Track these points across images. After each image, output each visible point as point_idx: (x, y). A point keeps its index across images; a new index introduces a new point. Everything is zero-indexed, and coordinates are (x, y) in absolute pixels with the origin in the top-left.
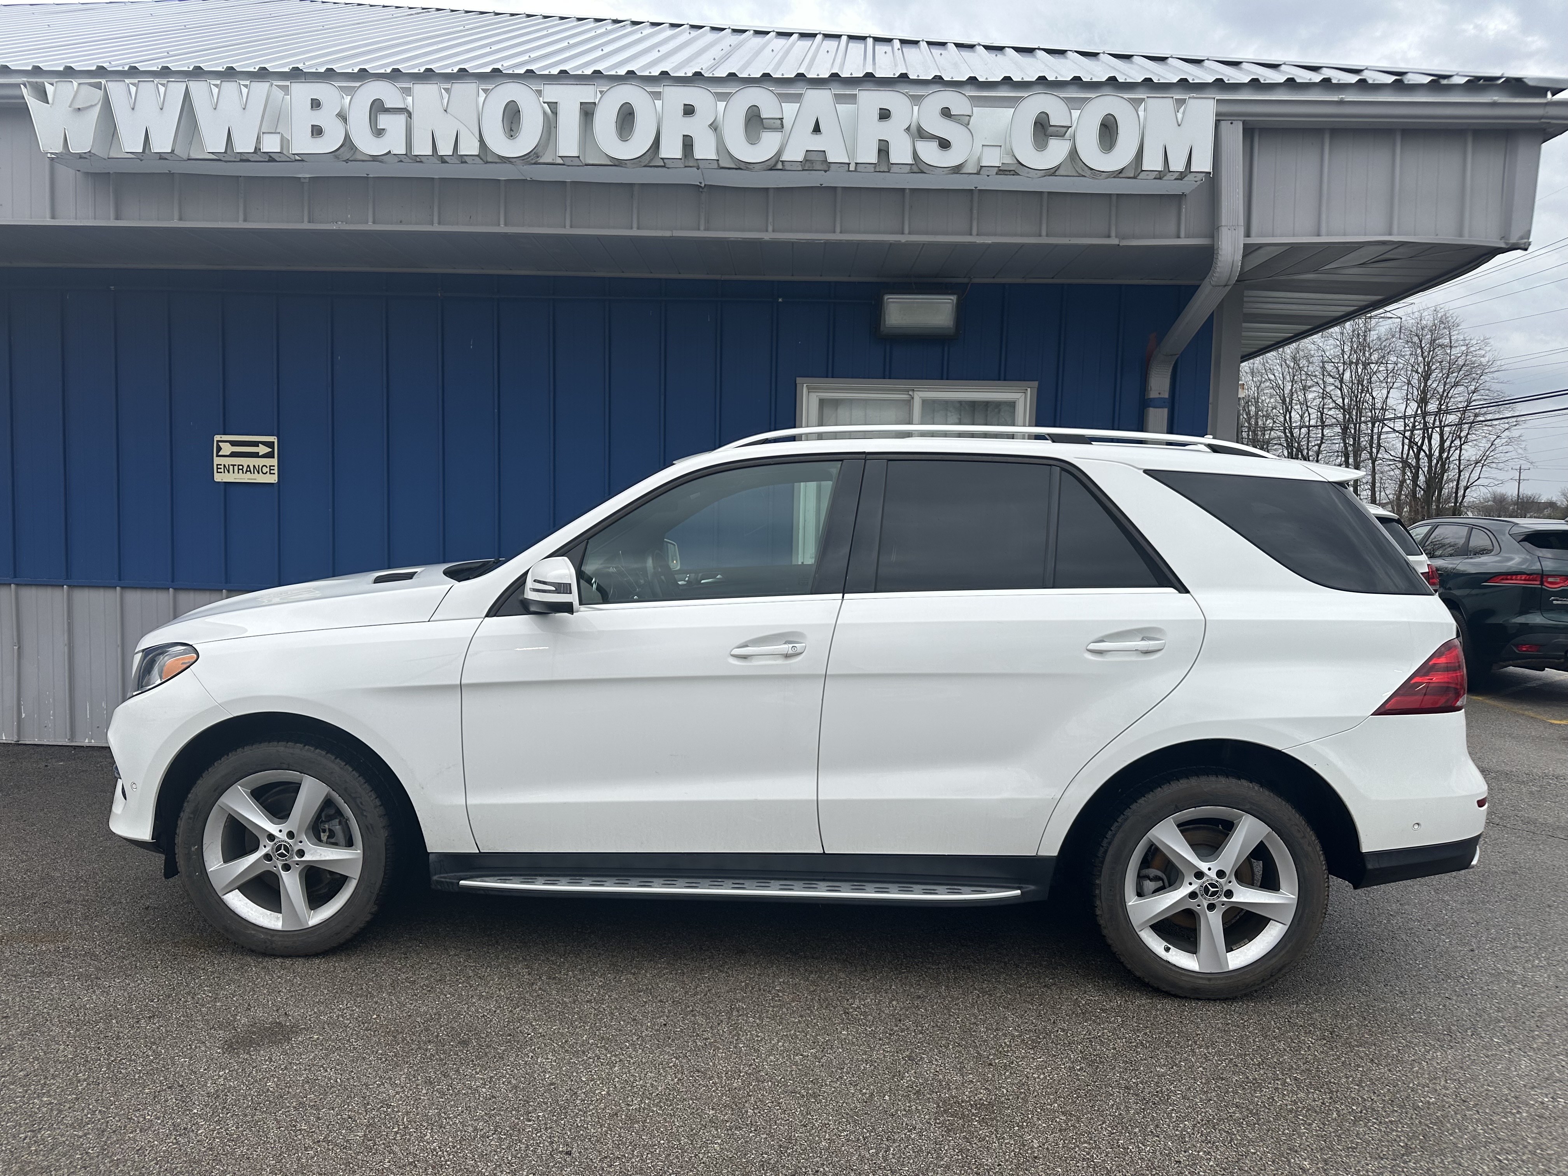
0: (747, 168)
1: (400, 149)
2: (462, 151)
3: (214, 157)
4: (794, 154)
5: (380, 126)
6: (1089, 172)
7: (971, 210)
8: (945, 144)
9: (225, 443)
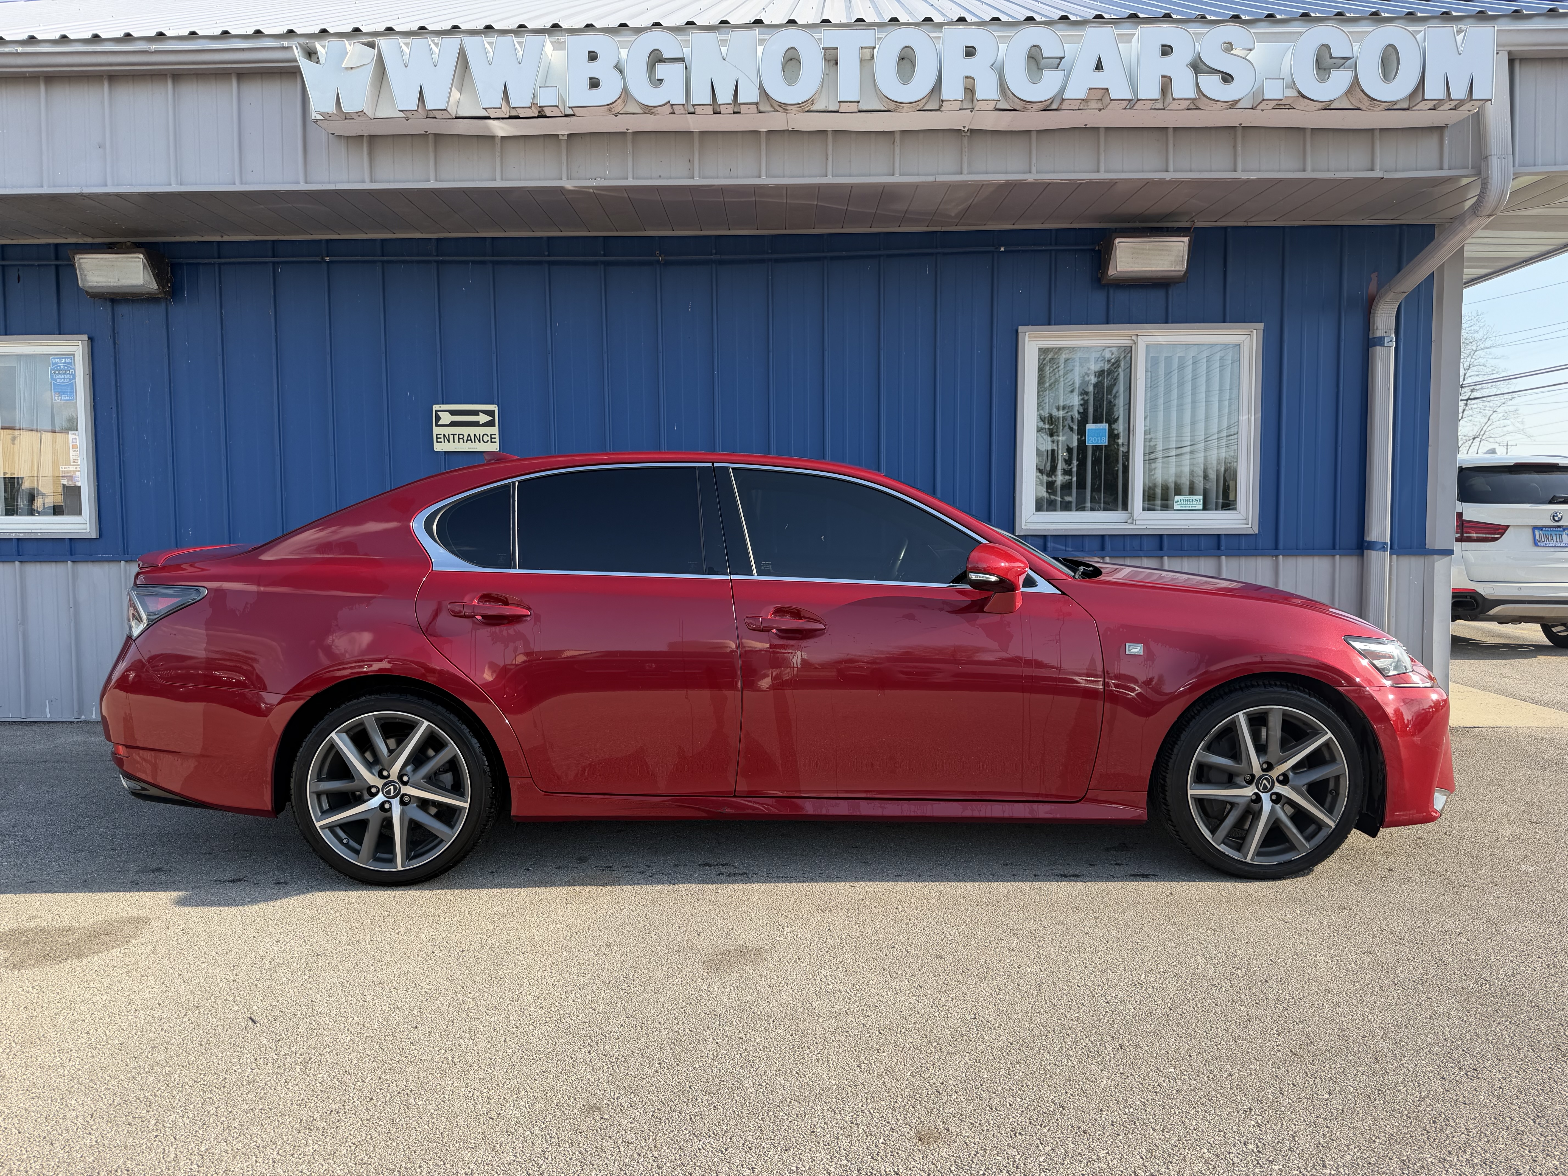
0: (1025, 108)
1: (678, 98)
2: (741, 99)
3: (482, 114)
4: (1077, 91)
5: (658, 77)
6: (1367, 102)
7: (1235, 147)
8: (1227, 78)
9: (444, 412)
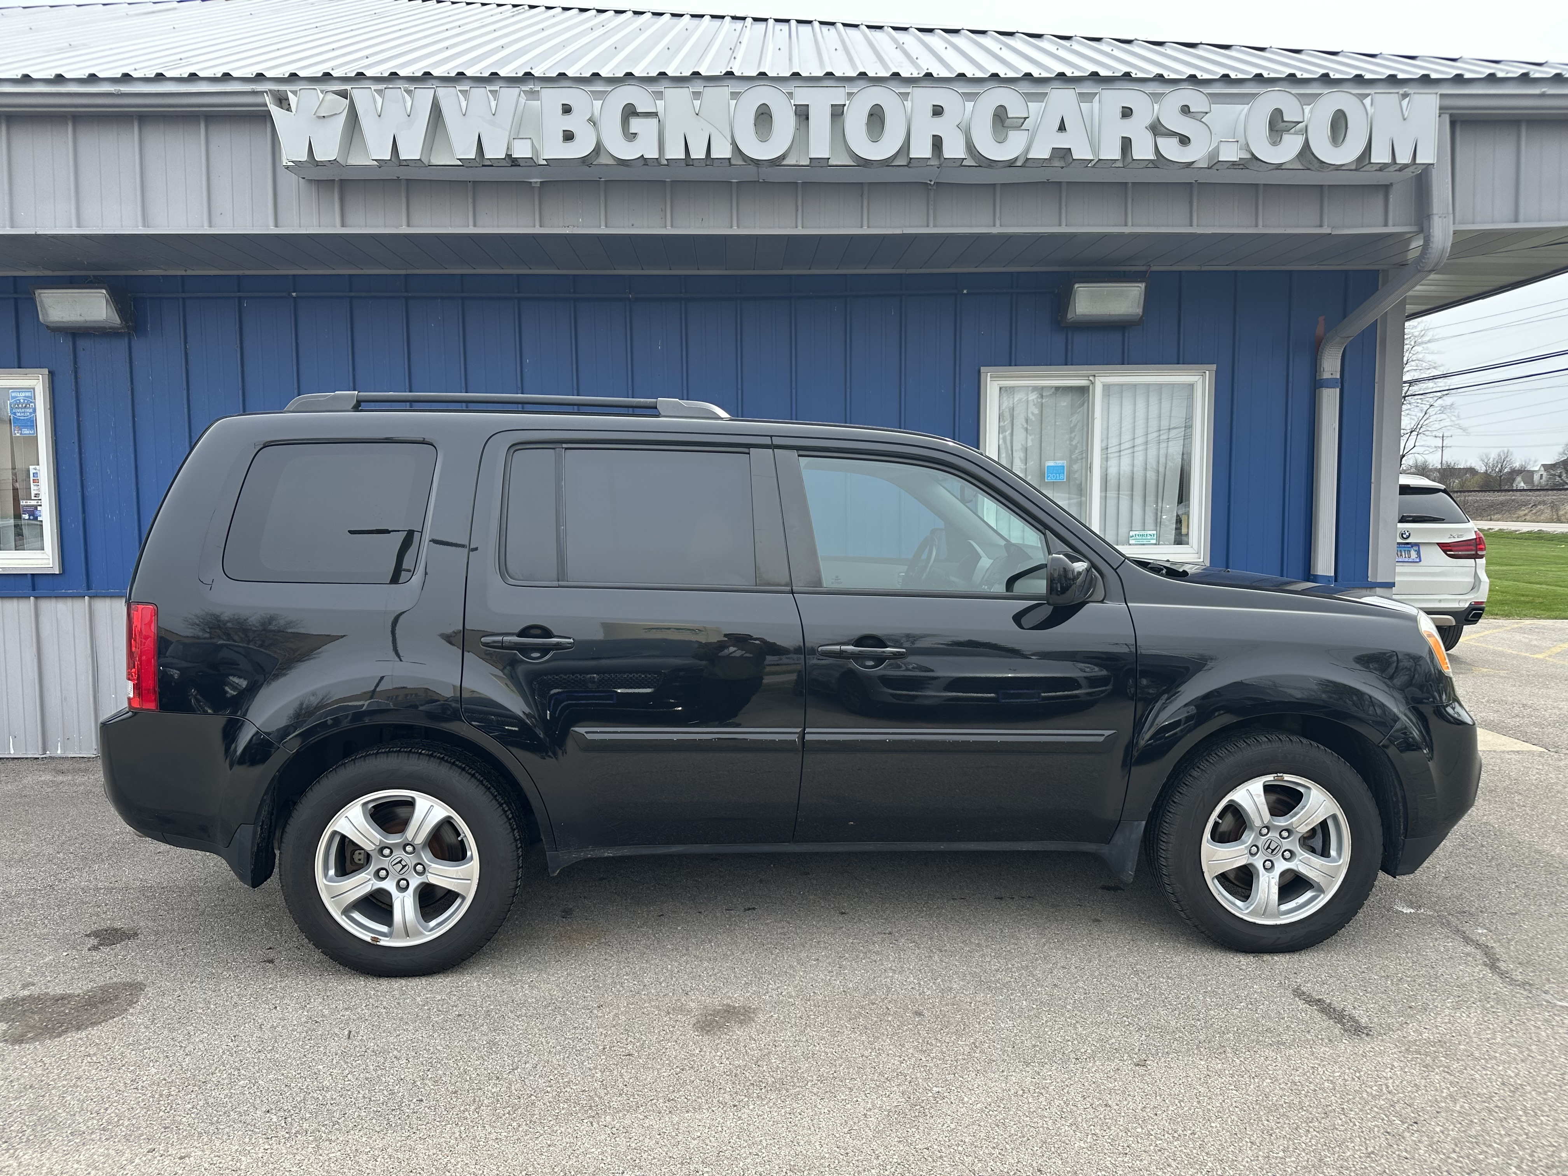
0: (990, 165)
1: (652, 153)
2: (714, 155)
3: (460, 163)
4: (1041, 152)
5: (632, 130)
6: (1317, 165)
7: (1191, 203)
8: (1184, 140)
